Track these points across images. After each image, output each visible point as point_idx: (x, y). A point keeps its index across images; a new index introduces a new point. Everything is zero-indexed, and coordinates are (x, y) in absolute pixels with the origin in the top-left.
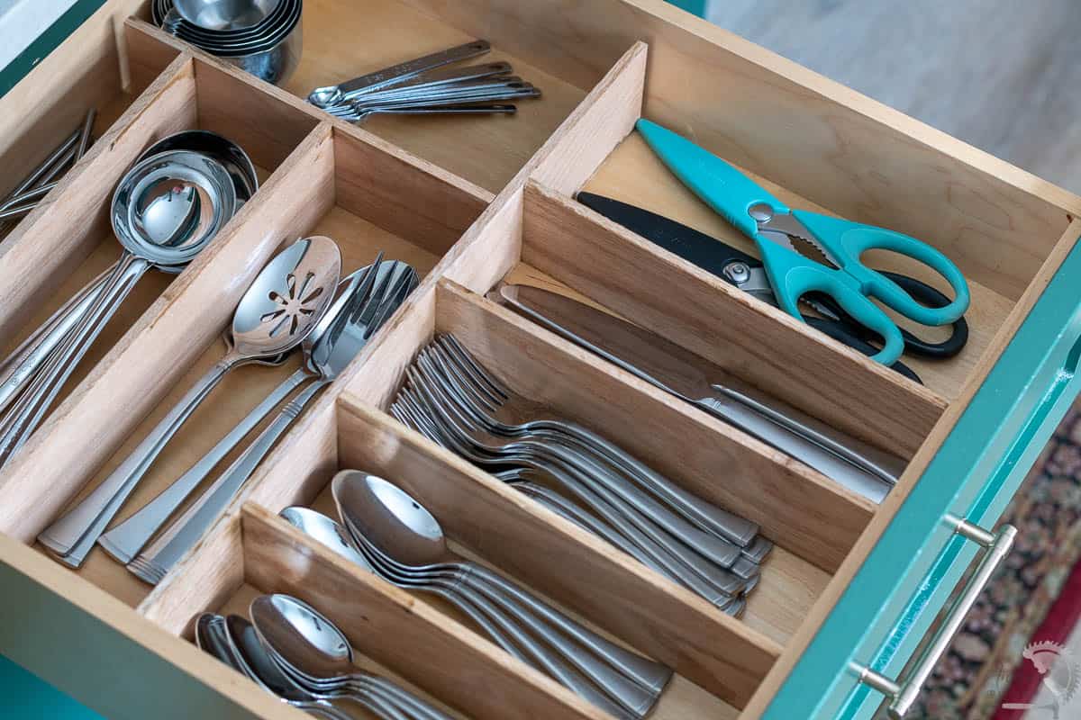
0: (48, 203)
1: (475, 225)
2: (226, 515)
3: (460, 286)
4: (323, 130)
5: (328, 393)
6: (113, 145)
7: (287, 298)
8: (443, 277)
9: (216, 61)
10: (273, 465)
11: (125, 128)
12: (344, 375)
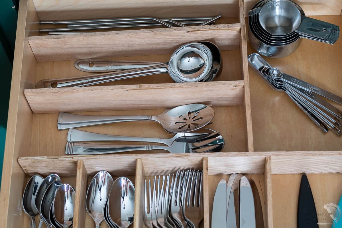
0: (152, 31)
1: (237, 153)
2: (73, 158)
3: (207, 165)
4: (241, 83)
5: (137, 155)
6: (189, 32)
7: (191, 118)
8: (207, 158)
9: (244, 35)
10: (99, 158)
11: (197, 30)
12: (147, 155)
